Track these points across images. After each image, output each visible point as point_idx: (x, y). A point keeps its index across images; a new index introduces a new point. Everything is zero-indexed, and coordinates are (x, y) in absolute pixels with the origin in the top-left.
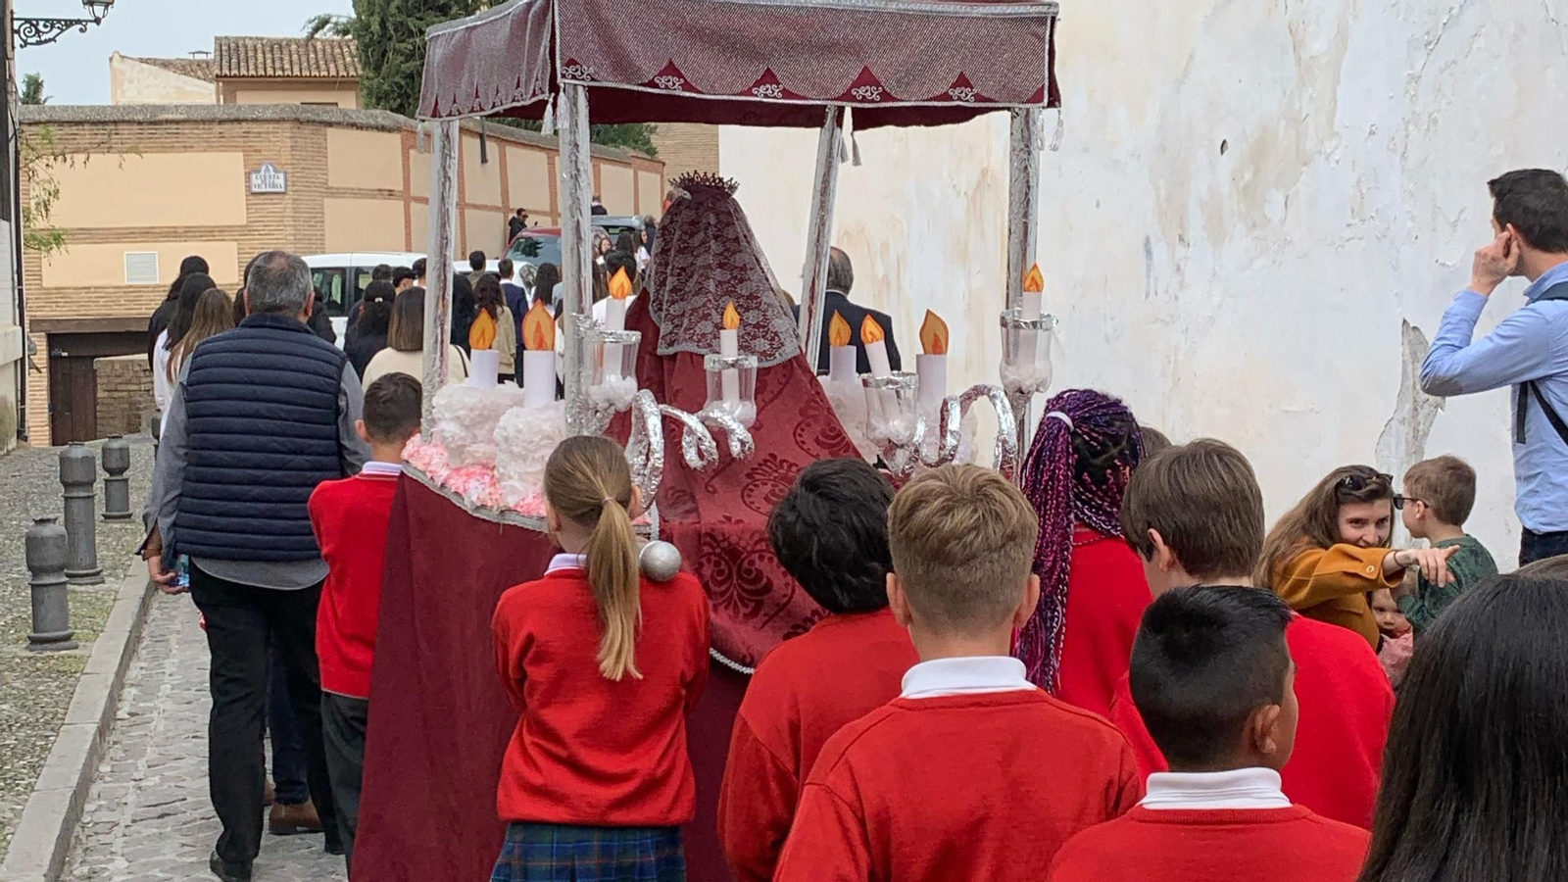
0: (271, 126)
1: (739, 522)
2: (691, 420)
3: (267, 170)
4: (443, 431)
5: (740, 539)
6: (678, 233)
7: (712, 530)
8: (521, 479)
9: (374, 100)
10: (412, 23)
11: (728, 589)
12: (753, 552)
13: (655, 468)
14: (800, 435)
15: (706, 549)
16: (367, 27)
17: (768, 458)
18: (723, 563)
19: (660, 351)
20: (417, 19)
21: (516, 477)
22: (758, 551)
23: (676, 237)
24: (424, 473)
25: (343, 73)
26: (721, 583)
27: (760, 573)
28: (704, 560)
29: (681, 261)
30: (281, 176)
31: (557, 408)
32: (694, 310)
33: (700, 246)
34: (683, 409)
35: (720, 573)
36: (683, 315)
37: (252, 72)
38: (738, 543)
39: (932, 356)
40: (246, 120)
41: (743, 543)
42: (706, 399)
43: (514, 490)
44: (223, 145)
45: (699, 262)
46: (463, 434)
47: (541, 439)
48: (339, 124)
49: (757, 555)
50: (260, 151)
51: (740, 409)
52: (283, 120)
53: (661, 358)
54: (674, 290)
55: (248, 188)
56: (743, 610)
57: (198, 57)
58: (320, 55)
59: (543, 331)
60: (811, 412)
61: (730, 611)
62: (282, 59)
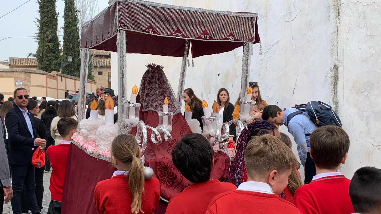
0: (20, 73)
1: (167, 159)
2: (154, 130)
3: (19, 81)
4: (82, 132)
5: (168, 163)
6: (148, 79)
7: (160, 161)
8: (104, 146)
9: (40, 69)
10: (48, 55)
11: (164, 178)
12: (171, 167)
13: (145, 144)
14: (182, 134)
15: (158, 167)
16: (39, 55)
17: (174, 140)
18: (163, 171)
19: (143, 110)
20: (49, 54)
21: (102, 145)
22: (173, 167)
23: (147, 80)
24: (77, 143)
25: (34, 65)
26: (162, 177)
27: (173, 173)
28: (158, 170)
29: (149, 86)
30: (22, 83)
31: (114, 126)
32: (153, 99)
33: (154, 82)
34: (152, 127)
35: (162, 174)
36: (149, 101)
37: (16, 64)
38: (167, 165)
39: (216, 113)
40: (15, 72)
41: (169, 165)
42: (158, 124)
43: (102, 149)
44: (10, 76)
45: (154, 86)
46: (88, 133)
47: (110, 135)
48: (33, 73)
49: (172, 168)
50: (17, 78)
51: (168, 127)
52: (22, 72)
53: (143, 112)
54: (147, 94)
55: (15, 85)
56: (169, 184)
57: (6, 61)
58: (30, 61)
59: (111, 104)
60: (184, 128)
61: (165, 185)
62: (22, 62)
